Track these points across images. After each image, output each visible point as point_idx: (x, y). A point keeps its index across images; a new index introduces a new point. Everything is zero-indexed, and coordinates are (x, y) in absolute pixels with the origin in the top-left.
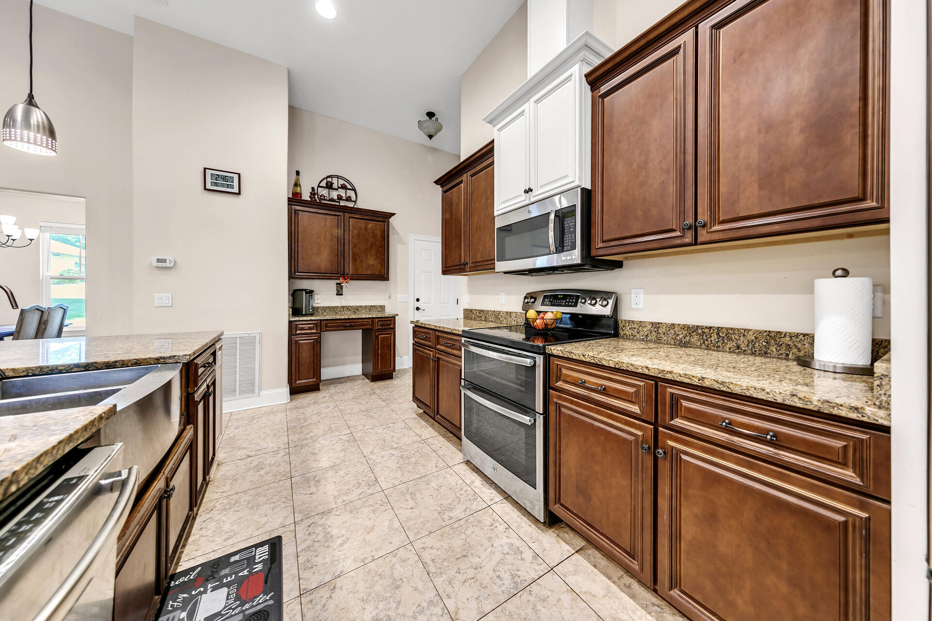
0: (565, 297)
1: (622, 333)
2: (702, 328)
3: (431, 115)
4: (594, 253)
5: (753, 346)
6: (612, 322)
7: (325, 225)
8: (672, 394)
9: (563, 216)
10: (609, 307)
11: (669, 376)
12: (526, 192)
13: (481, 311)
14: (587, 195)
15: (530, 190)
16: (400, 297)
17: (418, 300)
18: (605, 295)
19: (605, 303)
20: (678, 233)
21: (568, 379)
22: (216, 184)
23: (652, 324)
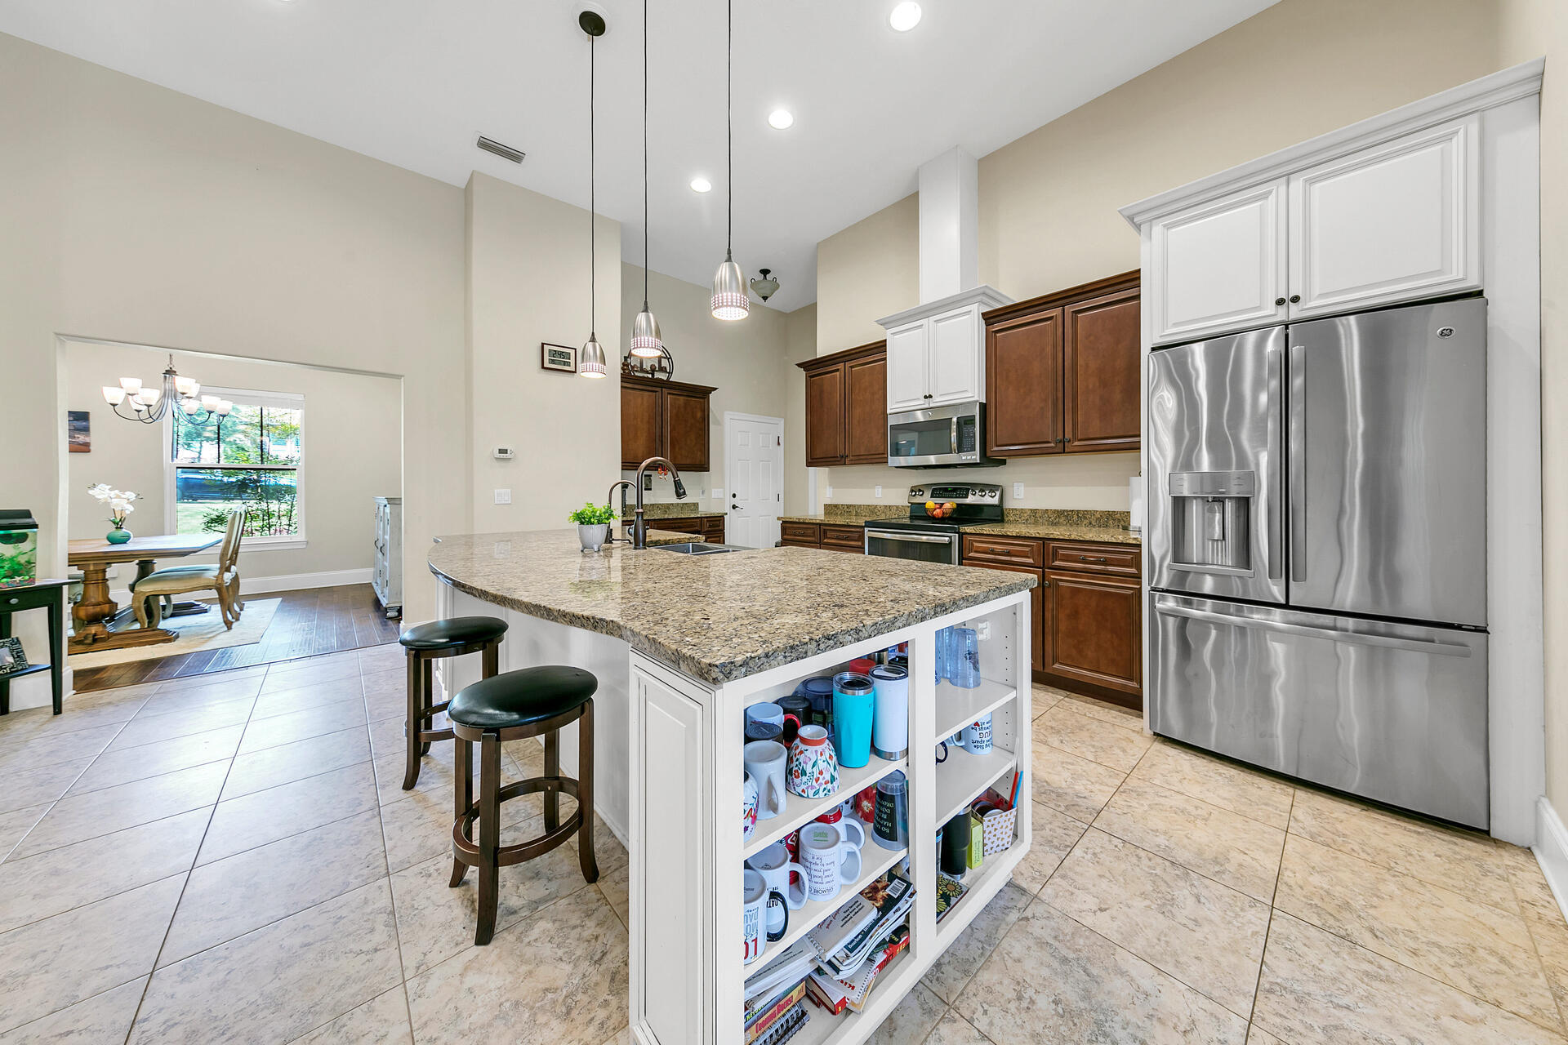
0: (954, 490)
1: (1006, 519)
2: (1067, 511)
3: (765, 272)
4: (989, 454)
5: (1100, 522)
6: (999, 509)
7: (642, 403)
8: (1053, 547)
9: (965, 422)
10: (997, 497)
11: (1051, 536)
12: (926, 397)
13: (848, 506)
14: (984, 407)
15: (930, 396)
16: (716, 493)
17: (734, 496)
18: (993, 488)
19: (994, 494)
20: (1052, 445)
21: (979, 550)
22: (553, 362)
23: (1031, 510)
